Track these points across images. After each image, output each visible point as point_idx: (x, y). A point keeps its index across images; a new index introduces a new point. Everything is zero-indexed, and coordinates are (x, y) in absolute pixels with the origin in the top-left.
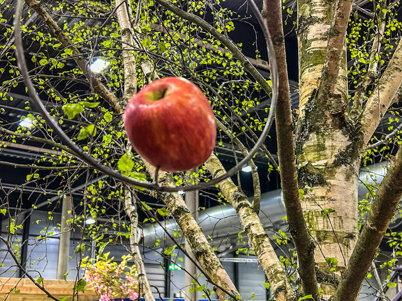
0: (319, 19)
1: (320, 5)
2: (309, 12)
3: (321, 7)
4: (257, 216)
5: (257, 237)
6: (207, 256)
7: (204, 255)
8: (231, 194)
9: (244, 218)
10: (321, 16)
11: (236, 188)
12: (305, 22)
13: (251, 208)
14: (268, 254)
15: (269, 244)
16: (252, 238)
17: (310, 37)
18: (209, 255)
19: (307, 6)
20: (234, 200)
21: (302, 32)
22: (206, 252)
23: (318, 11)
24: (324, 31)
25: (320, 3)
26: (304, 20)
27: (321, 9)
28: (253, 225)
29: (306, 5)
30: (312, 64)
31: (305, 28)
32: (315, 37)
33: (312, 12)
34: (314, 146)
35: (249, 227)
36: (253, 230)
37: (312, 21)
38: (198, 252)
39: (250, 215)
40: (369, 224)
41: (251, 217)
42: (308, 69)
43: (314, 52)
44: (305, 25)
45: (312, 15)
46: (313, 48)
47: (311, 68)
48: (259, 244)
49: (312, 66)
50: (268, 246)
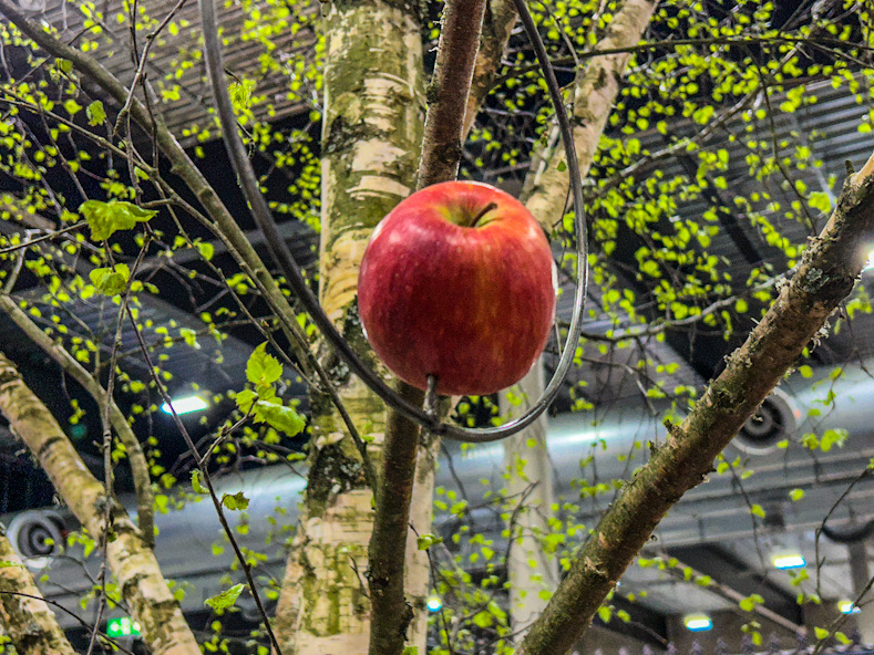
0: (381, 131)
1: (384, 103)
2: (358, 113)
3: (384, 107)
4: (152, 557)
5: (156, 606)
6: (51, 647)
7: (42, 644)
8: (86, 502)
9: (121, 559)
10: (385, 125)
11: (99, 487)
12: (349, 131)
13: (139, 537)
14: (181, 647)
15: (183, 623)
16: (141, 609)
17: (358, 165)
18: (57, 644)
19: (353, 99)
20: (95, 515)
21: (337, 150)
22: (49, 636)
23: (378, 115)
24: (390, 160)
25: (384, 99)
26: (347, 126)
27: (386, 111)
28: (145, 577)
29: (352, 95)
30: (361, 224)
31: (347, 143)
32: (370, 168)
33: (366, 112)
34: (360, 400)
35: (135, 581)
36: (147, 590)
37: (365, 132)
38: (27, 636)
39: (136, 553)
40: (590, 564)
41: (139, 558)
42: (351, 233)
43: (367, 198)
44: (346, 137)
45: (366, 120)
46: (365, 190)
47: (358, 232)
48: (161, 624)
49: (360, 228)
50: (181, 629)
